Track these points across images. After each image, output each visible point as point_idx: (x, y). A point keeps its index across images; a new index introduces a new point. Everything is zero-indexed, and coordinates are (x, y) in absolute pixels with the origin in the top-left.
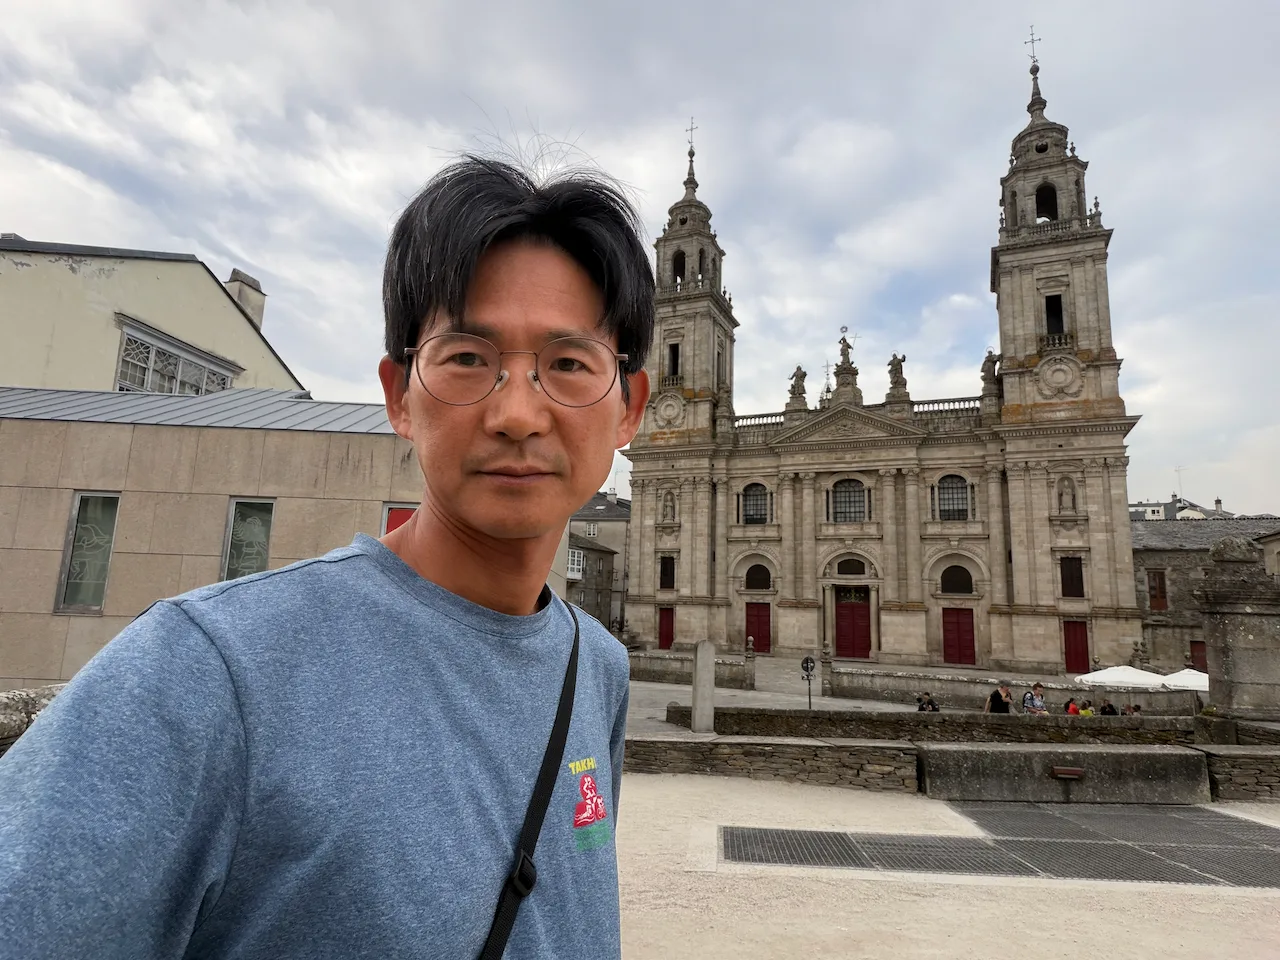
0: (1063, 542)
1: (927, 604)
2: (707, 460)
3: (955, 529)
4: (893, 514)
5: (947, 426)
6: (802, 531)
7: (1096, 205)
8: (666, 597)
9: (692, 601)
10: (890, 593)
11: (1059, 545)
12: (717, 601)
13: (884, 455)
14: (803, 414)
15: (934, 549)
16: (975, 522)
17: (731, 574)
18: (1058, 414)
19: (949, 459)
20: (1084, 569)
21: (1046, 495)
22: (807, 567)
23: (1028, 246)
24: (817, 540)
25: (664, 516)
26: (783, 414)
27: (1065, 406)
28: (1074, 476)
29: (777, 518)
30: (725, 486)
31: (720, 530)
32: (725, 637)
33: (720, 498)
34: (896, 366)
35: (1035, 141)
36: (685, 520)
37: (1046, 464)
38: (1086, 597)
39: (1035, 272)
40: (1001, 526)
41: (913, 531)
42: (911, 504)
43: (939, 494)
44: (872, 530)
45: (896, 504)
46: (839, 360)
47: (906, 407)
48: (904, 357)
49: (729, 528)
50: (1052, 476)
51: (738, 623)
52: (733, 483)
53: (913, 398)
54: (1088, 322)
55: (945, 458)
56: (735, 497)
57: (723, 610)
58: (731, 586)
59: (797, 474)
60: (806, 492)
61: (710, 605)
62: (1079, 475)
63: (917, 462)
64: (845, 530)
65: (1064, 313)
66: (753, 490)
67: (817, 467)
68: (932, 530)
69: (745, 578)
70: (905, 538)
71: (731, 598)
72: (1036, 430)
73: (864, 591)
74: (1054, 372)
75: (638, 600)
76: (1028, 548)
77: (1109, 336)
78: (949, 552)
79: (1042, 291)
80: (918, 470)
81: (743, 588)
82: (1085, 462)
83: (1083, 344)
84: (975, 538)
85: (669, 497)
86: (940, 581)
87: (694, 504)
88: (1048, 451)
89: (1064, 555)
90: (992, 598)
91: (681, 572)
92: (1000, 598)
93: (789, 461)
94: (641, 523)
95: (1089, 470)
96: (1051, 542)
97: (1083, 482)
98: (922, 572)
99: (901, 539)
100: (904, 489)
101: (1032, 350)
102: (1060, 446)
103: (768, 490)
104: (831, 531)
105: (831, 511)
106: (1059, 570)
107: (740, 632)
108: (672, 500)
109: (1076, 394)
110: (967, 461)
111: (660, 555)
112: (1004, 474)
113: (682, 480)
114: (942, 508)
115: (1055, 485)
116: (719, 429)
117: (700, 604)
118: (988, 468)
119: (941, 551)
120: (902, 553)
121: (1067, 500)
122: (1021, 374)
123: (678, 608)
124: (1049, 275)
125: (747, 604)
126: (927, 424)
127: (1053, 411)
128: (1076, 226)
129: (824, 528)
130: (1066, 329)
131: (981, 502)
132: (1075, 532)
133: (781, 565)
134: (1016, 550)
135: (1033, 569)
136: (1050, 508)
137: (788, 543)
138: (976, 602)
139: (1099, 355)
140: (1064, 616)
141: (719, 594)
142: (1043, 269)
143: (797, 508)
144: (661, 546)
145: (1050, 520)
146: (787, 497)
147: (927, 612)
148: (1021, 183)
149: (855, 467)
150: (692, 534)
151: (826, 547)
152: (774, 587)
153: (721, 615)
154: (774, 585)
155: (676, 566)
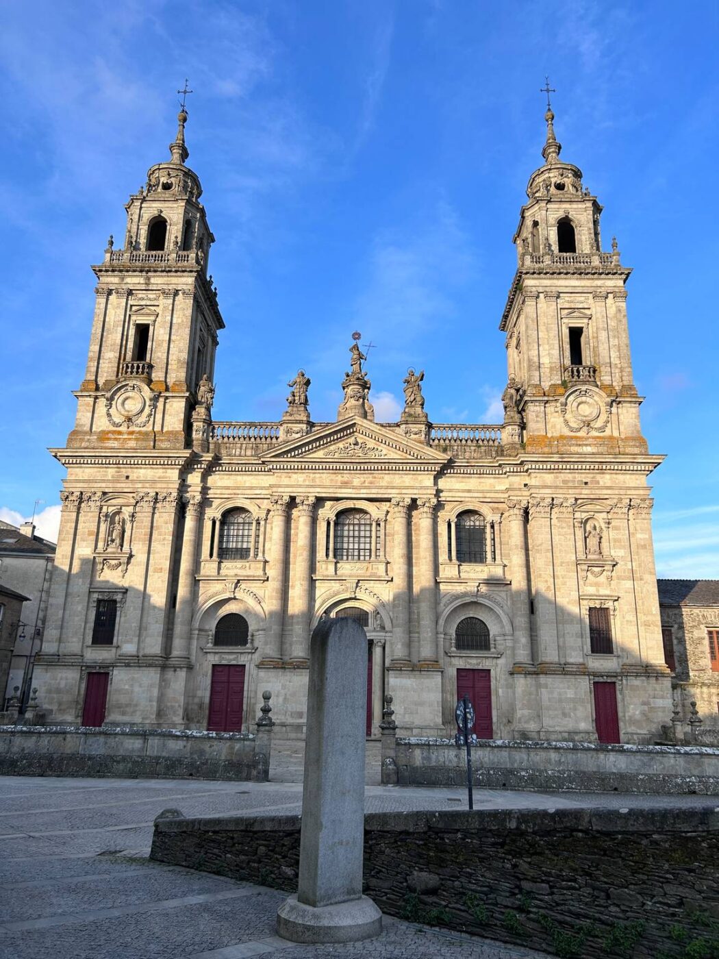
0: (591, 590)
1: (441, 662)
2: (177, 471)
3: (474, 572)
4: (406, 552)
5: (467, 455)
6: (295, 570)
8: (98, 655)
9: (137, 662)
10: (397, 650)
11: (587, 593)
12: (174, 661)
13: (399, 481)
15: (450, 596)
17: (196, 625)
18: (584, 447)
19: (469, 491)
20: (612, 622)
21: (571, 537)
23: (553, 273)
24: (313, 581)
25: (108, 543)
27: (591, 441)
28: (599, 516)
29: (263, 552)
30: (198, 509)
31: (186, 566)
32: (181, 712)
33: (189, 523)
34: (414, 385)
36: (139, 550)
37: (572, 501)
38: (615, 653)
40: (524, 570)
41: (428, 572)
42: (426, 541)
43: (456, 531)
44: (379, 571)
45: (409, 541)
47: (424, 428)
48: (422, 375)
49: (199, 563)
50: (579, 515)
51: (199, 693)
52: (209, 505)
55: (464, 490)
56: (211, 522)
57: (182, 674)
58: (195, 642)
60: (303, 520)
61: (163, 667)
62: (605, 516)
63: (434, 492)
64: (348, 570)
65: (586, 346)
66: (233, 516)
67: (318, 490)
68: (450, 573)
69: (214, 632)
70: (418, 581)
71: (194, 660)
72: (563, 463)
75: (56, 661)
76: (556, 595)
78: (467, 599)
80: (434, 501)
81: (210, 645)
82: (611, 501)
84: (497, 584)
85: (118, 518)
86: (454, 634)
87: (153, 528)
88: (575, 488)
90: (514, 655)
91: (126, 621)
92: (523, 655)
93: (285, 481)
94: (72, 552)
95: (615, 511)
96: (578, 590)
97: (609, 524)
99: (412, 581)
100: (418, 523)
102: (586, 483)
103: (253, 516)
104: (330, 570)
105: (331, 545)
106: (587, 622)
107: (201, 705)
108: (122, 522)
109: (602, 429)
110: (488, 495)
111: (95, 596)
112: (526, 511)
113: (138, 495)
114: (459, 548)
116: (195, 435)
117: (150, 666)
118: (510, 503)
119: (457, 598)
120: (412, 600)
121: (593, 542)
122: (546, 403)
123: (115, 672)
125: (213, 665)
126: (446, 450)
127: (580, 445)
128: (596, 261)
129: (322, 566)
130: (587, 362)
131: (501, 543)
132: (602, 579)
133: (265, 613)
134: (543, 597)
135: (559, 621)
136: (576, 551)
137: (274, 582)
138: (494, 661)
139: (620, 392)
141: (178, 651)
142: (567, 299)
143: (290, 541)
144: (99, 583)
145: (577, 564)
146: (277, 525)
147: (442, 672)
148: (543, 213)
149: (364, 493)
150: (147, 569)
151: (323, 590)
152: (252, 643)
153: (178, 681)
154: (252, 640)
155: (118, 613)
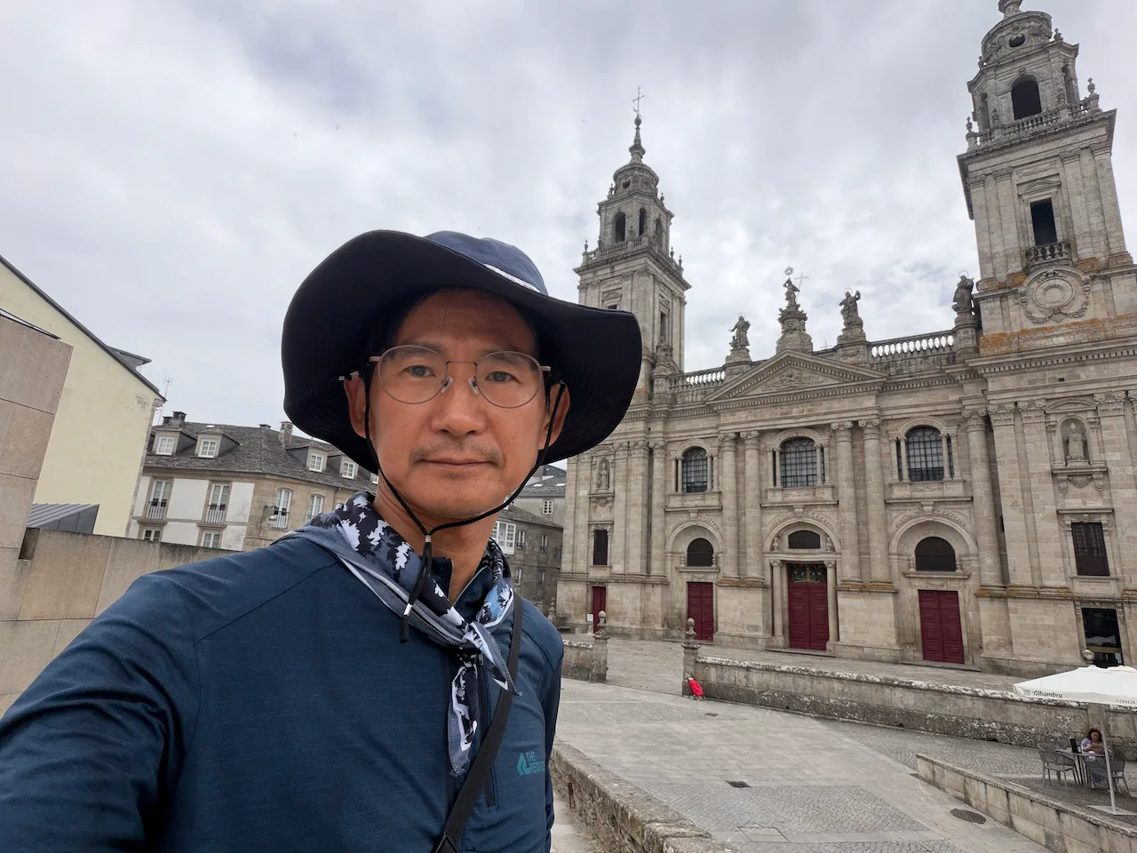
0: (1073, 503)
1: (896, 585)
2: (642, 423)
3: (929, 491)
4: (850, 475)
5: (913, 367)
6: (745, 499)
7: (1091, 88)
8: (598, 574)
9: (625, 579)
10: (848, 571)
11: (1068, 507)
12: (652, 579)
13: (836, 406)
14: (745, 368)
15: (902, 516)
16: (953, 482)
17: (669, 548)
18: (1055, 340)
19: (917, 406)
20: (1106, 538)
21: (1045, 443)
22: (751, 538)
23: (1002, 148)
24: (762, 507)
25: (599, 486)
26: (723, 368)
27: (1065, 330)
28: (1082, 417)
29: (718, 484)
30: (662, 451)
31: (657, 499)
32: (660, 620)
33: (657, 464)
34: (850, 306)
35: (1009, 35)
36: (619, 489)
37: (1043, 403)
38: (1113, 576)
39: (1015, 177)
40: (987, 484)
41: (874, 494)
42: (871, 461)
43: (908, 449)
44: (827, 495)
45: (854, 464)
46: (785, 305)
47: (861, 348)
48: (858, 293)
49: (667, 497)
50: (1052, 418)
51: (678, 605)
52: (671, 447)
53: (870, 339)
54: (1090, 225)
55: (911, 406)
56: (674, 463)
57: (658, 590)
58: (669, 563)
59: (738, 434)
60: (748, 453)
61: (644, 584)
62: (1090, 415)
63: (876, 412)
64: (795, 496)
65: (1056, 219)
66: (693, 455)
67: (760, 424)
68: (899, 492)
69: (686, 554)
70: (866, 505)
71: (669, 578)
72: (1025, 361)
73: (819, 569)
74: (1046, 290)
75: (571, 578)
76: (1025, 511)
77: (1121, 238)
78: (923, 519)
79: (1025, 197)
80: (877, 422)
81: (683, 565)
82: (1097, 397)
83: (1085, 252)
84: (956, 501)
85: (604, 465)
86: (914, 556)
87: (629, 471)
88: (1045, 387)
89: (1075, 520)
90: (980, 577)
91: (615, 546)
92: (990, 577)
93: (730, 419)
94: (576, 493)
95: (1103, 408)
96: (1056, 503)
97: (1096, 424)
98: (889, 544)
99: (860, 504)
100: (863, 447)
101: (1016, 267)
102: (1062, 380)
103: (709, 452)
104: (777, 497)
105: (778, 474)
106: (1070, 539)
107: (680, 616)
108: (606, 468)
109: (1080, 313)
110: (940, 407)
111: (593, 528)
112: (987, 419)
113: (616, 445)
114: (913, 466)
115: (1058, 430)
116: (656, 390)
117: (633, 582)
118: (966, 414)
119: (911, 518)
120: (862, 522)
121: (1076, 448)
122: (1003, 297)
123: (609, 587)
124: (1033, 177)
125: (688, 583)
126: (887, 367)
127: (1048, 337)
128: (1065, 116)
129: (770, 495)
130: (1060, 238)
131: (960, 458)
132: (1089, 489)
133: (722, 537)
134: (1008, 513)
135: (1033, 539)
136: (1052, 460)
137: (729, 511)
138: (962, 582)
139: (1108, 264)
140: (1082, 601)
141: (656, 569)
142: (1025, 171)
143: (739, 473)
144: (595, 518)
145: (1053, 475)
146: (728, 459)
147: (896, 593)
148: (991, 82)
149: (803, 422)
150: (626, 505)
151: (773, 516)
152: (716, 564)
153: (656, 595)
154: (717, 561)
155: (609, 540)
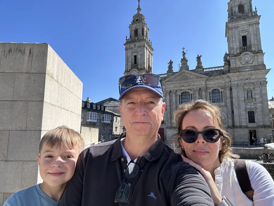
5: (214, 75)
7: (256, 9)
11: (248, 108)
14: (172, 74)
16: (223, 102)
18: (246, 70)
20: (255, 114)
26: (166, 74)
28: (251, 88)
37: (243, 84)
38: (256, 122)
39: (239, 29)
40: (230, 103)
42: (204, 98)
43: (212, 95)
46: (182, 58)
48: (201, 56)
50: (245, 88)
53: (203, 67)
54: (255, 43)
55: (213, 84)
59: (171, 91)
60: (173, 96)
63: (205, 86)
65: (247, 40)
67: (176, 88)
74: (245, 57)
76: (238, 109)
77: (261, 46)
79: (241, 34)
83: (253, 49)
84: (223, 107)
88: (244, 81)
89: (249, 111)
92: (230, 124)
93: (168, 87)
95: (256, 85)
96: (245, 107)
97: (254, 89)
100: (202, 94)
101: (238, 51)
102: (247, 79)
105: (181, 101)
106: (248, 115)
109: (251, 63)
110: (220, 85)
112: (231, 88)
118: (226, 86)
121: (249, 94)
122: (235, 59)
124: (243, 29)
126: (208, 75)
128: (250, 15)
132: (252, 104)
134: (235, 110)
135: (240, 115)
137: (168, 111)
139: (258, 52)
140: (249, 128)
143: (171, 101)
145: (245, 101)
146: (168, 98)
148: (234, 4)
149: (187, 88)
154: (165, 123)
